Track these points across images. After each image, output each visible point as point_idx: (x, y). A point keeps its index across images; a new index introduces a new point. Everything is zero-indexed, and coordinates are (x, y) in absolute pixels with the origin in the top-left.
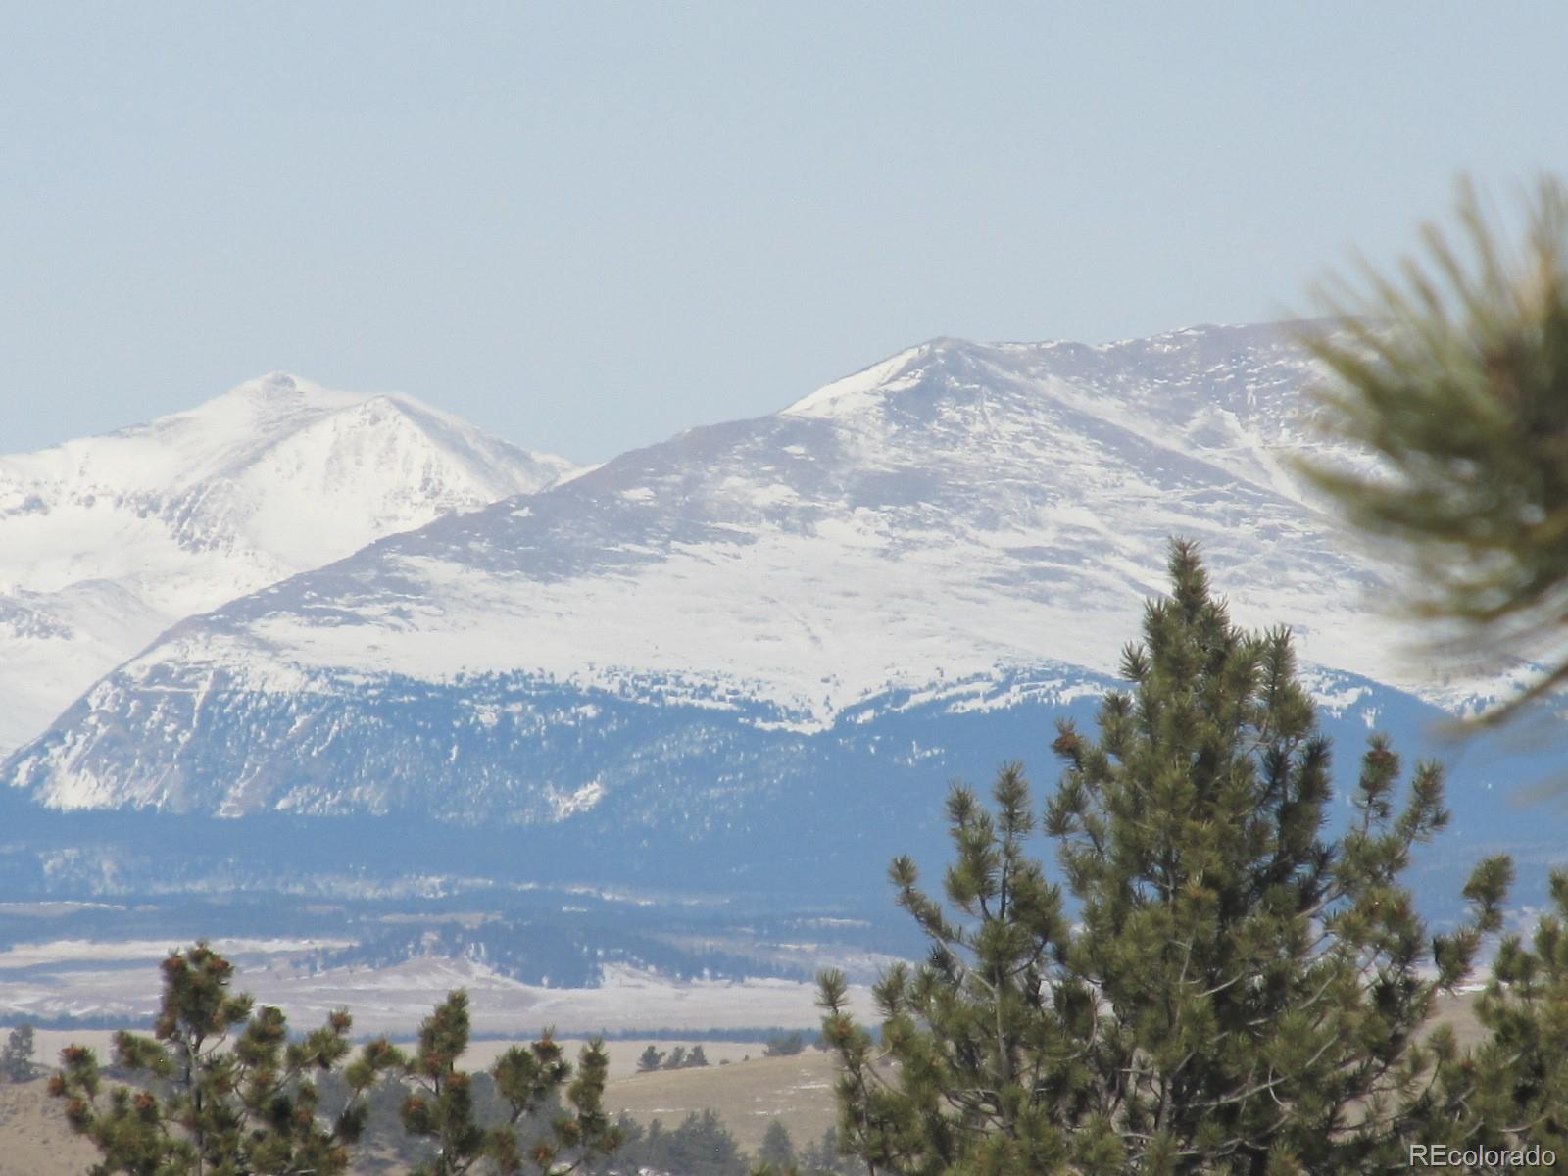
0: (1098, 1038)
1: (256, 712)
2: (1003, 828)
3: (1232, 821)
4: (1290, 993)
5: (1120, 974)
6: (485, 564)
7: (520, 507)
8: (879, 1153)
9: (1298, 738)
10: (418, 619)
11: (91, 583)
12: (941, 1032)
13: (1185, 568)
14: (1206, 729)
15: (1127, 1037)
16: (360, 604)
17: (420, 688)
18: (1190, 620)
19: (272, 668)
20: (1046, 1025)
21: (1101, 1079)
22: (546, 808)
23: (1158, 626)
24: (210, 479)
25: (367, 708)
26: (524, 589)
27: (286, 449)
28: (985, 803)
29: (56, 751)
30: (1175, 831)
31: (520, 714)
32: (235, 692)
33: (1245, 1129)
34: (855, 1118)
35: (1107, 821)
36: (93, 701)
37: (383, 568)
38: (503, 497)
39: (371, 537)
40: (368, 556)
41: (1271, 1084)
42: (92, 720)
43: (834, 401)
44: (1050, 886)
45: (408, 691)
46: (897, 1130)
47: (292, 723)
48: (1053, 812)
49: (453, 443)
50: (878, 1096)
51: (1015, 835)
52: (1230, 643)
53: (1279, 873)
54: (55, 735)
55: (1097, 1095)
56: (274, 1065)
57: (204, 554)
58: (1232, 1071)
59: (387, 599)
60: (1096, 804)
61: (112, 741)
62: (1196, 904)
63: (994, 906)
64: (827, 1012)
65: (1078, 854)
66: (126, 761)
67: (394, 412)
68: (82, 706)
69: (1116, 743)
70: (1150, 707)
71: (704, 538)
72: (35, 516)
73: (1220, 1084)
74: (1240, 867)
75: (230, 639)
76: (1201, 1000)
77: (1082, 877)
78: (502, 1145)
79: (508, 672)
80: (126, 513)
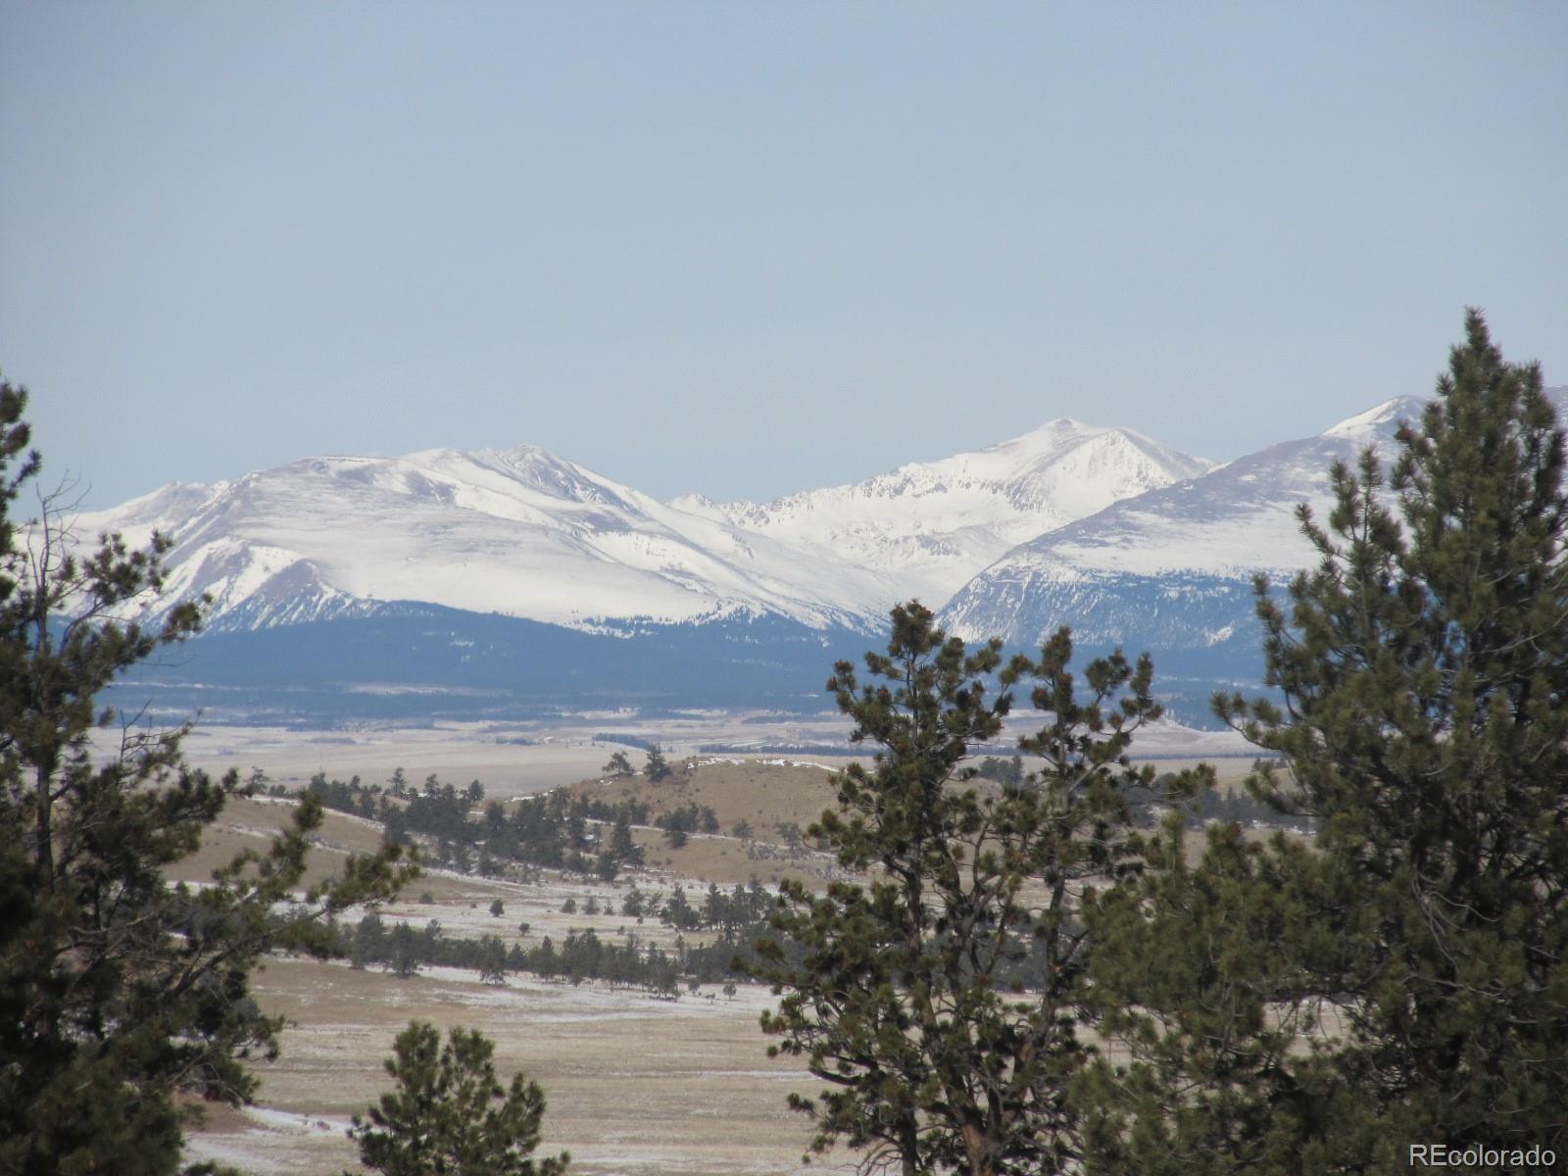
0: (1426, 614)
1: (1055, 592)
2: (1365, 485)
3: (1506, 479)
4: (1543, 584)
5: (1438, 572)
6: (1170, 514)
7: (1189, 485)
8: (1291, 684)
9: (1547, 429)
10: (1137, 544)
11: (969, 528)
12: (1328, 610)
13: (1475, 326)
14: (1488, 423)
15: (1444, 614)
16: (1106, 536)
17: (1138, 579)
18: (1478, 356)
19: (1061, 569)
20: (1393, 606)
21: (1428, 639)
22: (1203, 639)
23: (1459, 361)
24: (1030, 473)
25: (1110, 589)
26: (1192, 528)
27: (1068, 458)
28: (1355, 470)
29: (952, 613)
30: (1469, 484)
31: (1190, 591)
32: (1044, 582)
33: (1516, 666)
34: (1276, 663)
35: (1428, 479)
36: (971, 588)
37: (1117, 517)
38: (1180, 480)
39: (1111, 501)
40: (1110, 512)
41: (1532, 637)
42: (971, 598)
43: (1349, 429)
44: (1394, 521)
45: (1131, 581)
46: (1303, 671)
47: (1072, 597)
48: (1396, 475)
49: (1153, 453)
50: (1292, 649)
51: (1373, 489)
52: (1503, 371)
53: (1536, 510)
54: (953, 605)
55: (1426, 649)
56: (958, 671)
57: (1026, 512)
58: (1508, 631)
59: (1119, 534)
60: (1421, 471)
61: (980, 608)
62: (1484, 528)
63: (1360, 533)
64: (1259, 598)
65: (1412, 501)
66: (989, 618)
67: (1123, 438)
68: (966, 590)
69: (1433, 429)
70: (1453, 410)
71: (1283, 499)
72: (940, 493)
73: (1501, 639)
74: (1512, 508)
75: (1041, 555)
76: (1487, 587)
77: (1414, 513)
78: (1092, 715)
79: (1183, 570)
80: (987, 492)
